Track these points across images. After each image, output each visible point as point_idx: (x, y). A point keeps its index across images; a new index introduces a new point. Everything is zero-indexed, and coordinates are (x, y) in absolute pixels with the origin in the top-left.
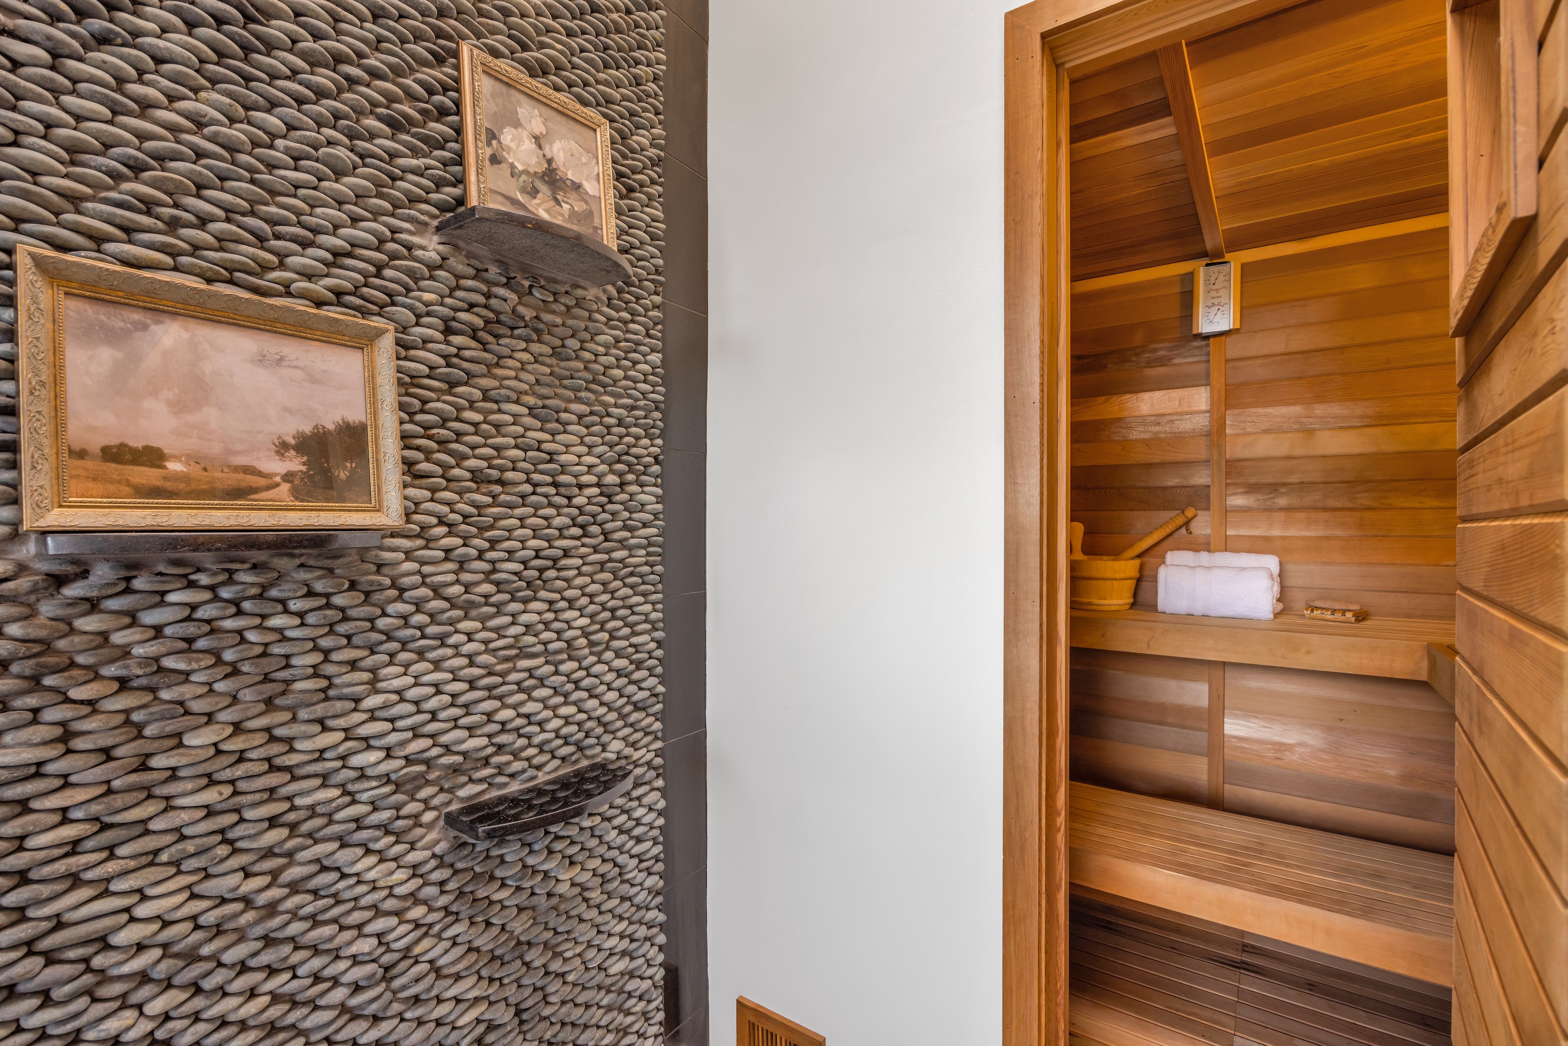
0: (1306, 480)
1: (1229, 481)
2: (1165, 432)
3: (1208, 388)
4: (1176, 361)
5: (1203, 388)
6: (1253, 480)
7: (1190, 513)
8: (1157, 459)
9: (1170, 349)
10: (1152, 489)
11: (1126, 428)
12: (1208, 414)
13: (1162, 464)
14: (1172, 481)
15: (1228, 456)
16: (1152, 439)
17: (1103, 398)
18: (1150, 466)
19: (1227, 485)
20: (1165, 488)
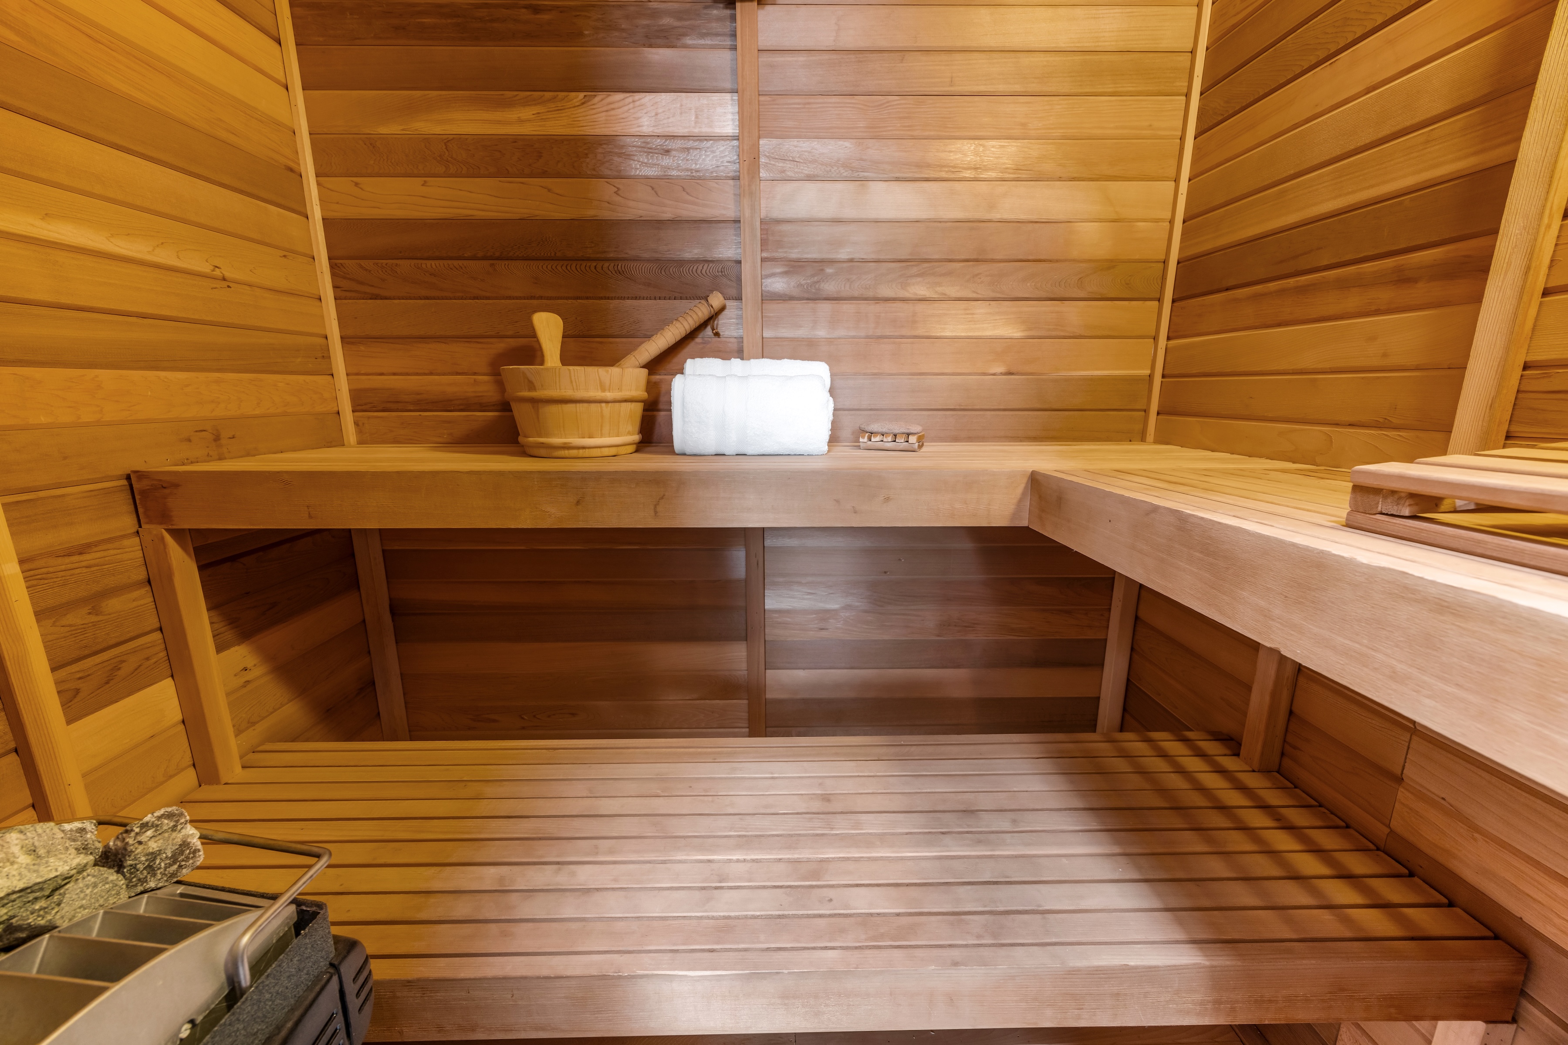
0: (857, 256)
1: (765, 255)
2: (678, 168)
3: (735, 97)
4: (688, 41)
5: (728, 96)
6: (794, 254)
7: (716, 300)
8: (667, 215)
9: (679, 15)
10: (662, 263)
11: (620, 155)
12: (735, 143)
13: (676, 222)
14: (692, 252)
15: (763, 215)
16: (658, 178)
17: (581, 95)
18: (659, 224)
19: (763, 260)
20: (681, 263)
